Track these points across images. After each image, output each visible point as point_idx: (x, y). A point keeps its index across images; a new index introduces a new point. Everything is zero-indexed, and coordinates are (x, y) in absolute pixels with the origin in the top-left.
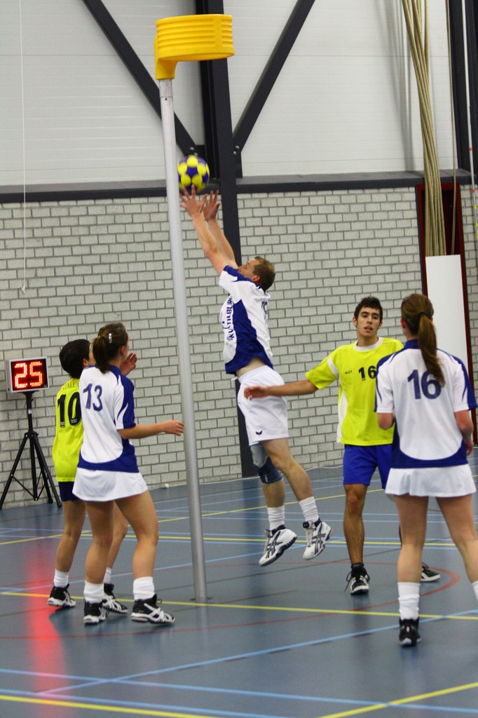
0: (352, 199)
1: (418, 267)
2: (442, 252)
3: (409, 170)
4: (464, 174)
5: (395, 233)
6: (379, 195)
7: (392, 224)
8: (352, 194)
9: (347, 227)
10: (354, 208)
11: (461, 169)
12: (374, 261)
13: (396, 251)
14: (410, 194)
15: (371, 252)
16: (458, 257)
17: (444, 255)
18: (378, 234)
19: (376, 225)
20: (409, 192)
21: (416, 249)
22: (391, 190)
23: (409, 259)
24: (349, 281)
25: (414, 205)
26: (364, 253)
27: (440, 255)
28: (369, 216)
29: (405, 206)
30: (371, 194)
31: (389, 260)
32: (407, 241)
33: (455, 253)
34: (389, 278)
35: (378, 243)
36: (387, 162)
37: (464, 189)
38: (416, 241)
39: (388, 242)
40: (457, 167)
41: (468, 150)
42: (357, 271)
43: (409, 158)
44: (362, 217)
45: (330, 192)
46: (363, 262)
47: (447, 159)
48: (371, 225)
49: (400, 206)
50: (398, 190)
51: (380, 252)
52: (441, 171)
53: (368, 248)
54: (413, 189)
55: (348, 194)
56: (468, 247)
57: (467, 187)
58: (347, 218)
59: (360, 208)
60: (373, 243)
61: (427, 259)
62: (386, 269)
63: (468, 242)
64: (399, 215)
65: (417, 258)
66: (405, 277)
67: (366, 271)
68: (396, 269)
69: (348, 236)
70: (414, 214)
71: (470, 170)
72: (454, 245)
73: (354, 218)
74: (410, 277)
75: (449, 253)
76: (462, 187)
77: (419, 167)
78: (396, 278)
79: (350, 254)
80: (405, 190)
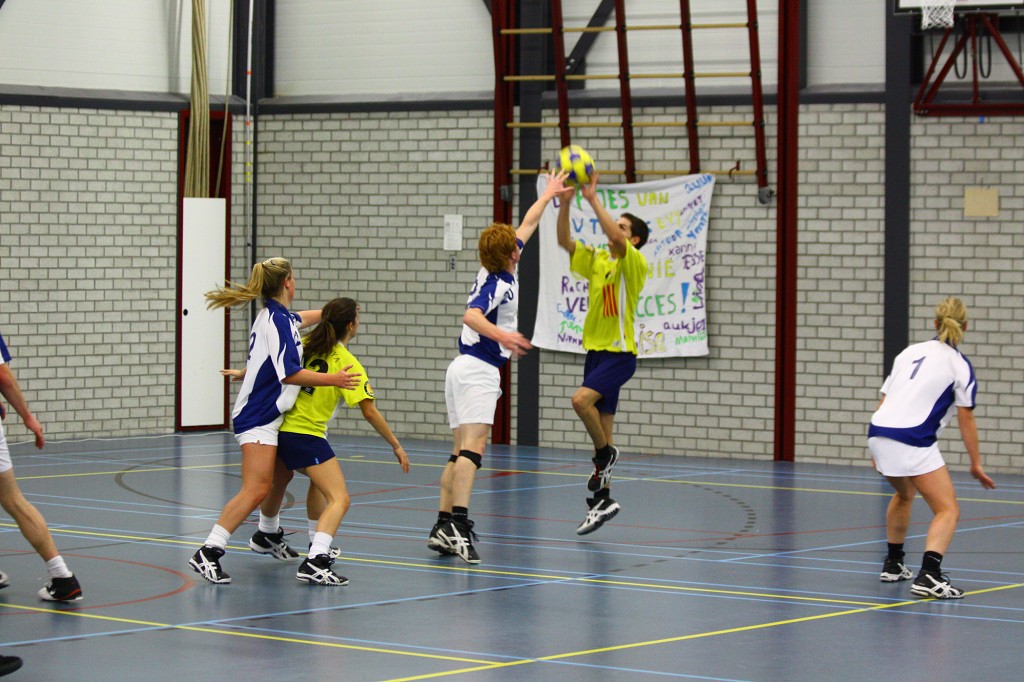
0: (101, 121)
1: (173, 209)
2: (203, 194)
3: (173, 91)
4: (238, 102)
5: (149, 166)
6: (134, 119)
7: (147, 155)
8: (102, 115)
9: (92, 153)
10: (103, 132)
11: (236, 96)
12: (121, 198)
13: (149, 187)
14: (171, 121)
15: (118, 187)
16: (222, 202)
17: (206, 197)
18: (130, 166)
19: (128, 154)
20: (171, 118)
21: (173, 188)
22: (149, 114)
23: (164, 198)
24: (90, 219)
25: (175, 134)
26: (111, 186)
27: (201, 196)
28: (120, 143)
29: (165, 134)
30: (125, 116)
31: (139, 198)
32: (164, 177)
33: (220, 196)
34: (138, 220)
35: (128, 176)
36: (148, 80)
37: (237, 120)
38: (174, 177)
39: (140, 176)
40: (230, 93)
41: (246, 73)
42: (100, 208)
43: (173, 77)
44: (112, 143)
45: (75, 110)
46: (109, 197)
47: (219, 82)
48: (121, 154)
49: (158, 134)
50: (157, 114)
51: (130, 187)
52: (211, 96)
53: (116, 181)
54: (175, 115)
55: (98, 114)
56: (236, 190)
57: (241, 118)
58: (94, 142)
59: (110, 132)
60: (122, 176)
61: (186, 200)
62: (135, 209)
63: (237, 184)
64: (155, 145)
65: (174, 199)
66: (157, 220)
67: (111, 208)
68: (147, 209)
69: (93, 164)
70: (174, 145)
71: (245, 98)
72: (220, 187)
73: (102, 143)
74: (163, 220)
75: (212, 195)
76: (234, 117)
77: (185, 88)
78: (145, 220)
79: (93, 186)
80: (166, 115)
